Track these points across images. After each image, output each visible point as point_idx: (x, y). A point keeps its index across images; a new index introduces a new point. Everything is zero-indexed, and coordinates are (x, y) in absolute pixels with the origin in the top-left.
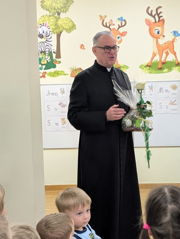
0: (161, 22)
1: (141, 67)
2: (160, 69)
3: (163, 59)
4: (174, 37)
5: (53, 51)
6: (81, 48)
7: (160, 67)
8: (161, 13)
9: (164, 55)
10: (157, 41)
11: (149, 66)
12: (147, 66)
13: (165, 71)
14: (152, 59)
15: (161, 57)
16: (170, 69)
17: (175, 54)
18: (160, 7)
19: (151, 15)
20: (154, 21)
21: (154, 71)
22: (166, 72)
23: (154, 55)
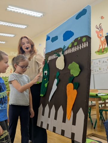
0: (101, 30)
2: (103, 52)
8: (101, 26)
9: (104, 45)
10: (101, 39)
12: (98, 51)
13: (105, 52)
14: (99, 48)
15: (103, 46)
16: (107, 52)
18: (101, 24)
19: (98, 28)
20: (99, 31)
21: (100, 53)
23: (100, 46)
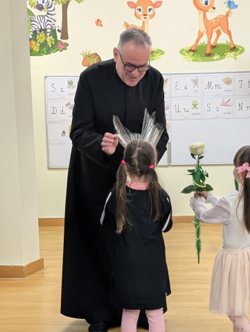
1: (181, 52)
2: (209, 55)
3: (212, 42)
4: (228, 9)
5: (57, 29)
6: (97, 24)
7: (208, 52)
9: (215, 35)
10: (205, 15)
11: (193, 51)
12: (191, 50)
13: (215, 58)
14: (198, 41)
15: (210, 38)
16: (222, 55)
17: (229, 33)
21: (200, 58)
22: (217, 60)
23: (201, 35)
